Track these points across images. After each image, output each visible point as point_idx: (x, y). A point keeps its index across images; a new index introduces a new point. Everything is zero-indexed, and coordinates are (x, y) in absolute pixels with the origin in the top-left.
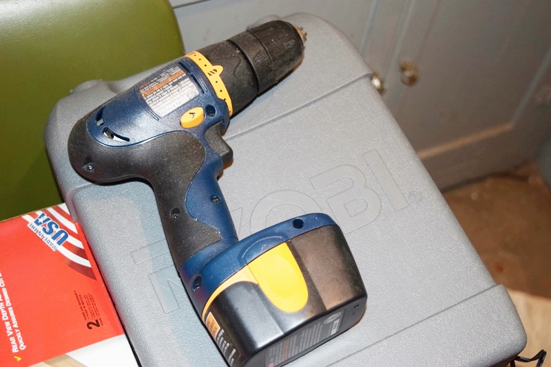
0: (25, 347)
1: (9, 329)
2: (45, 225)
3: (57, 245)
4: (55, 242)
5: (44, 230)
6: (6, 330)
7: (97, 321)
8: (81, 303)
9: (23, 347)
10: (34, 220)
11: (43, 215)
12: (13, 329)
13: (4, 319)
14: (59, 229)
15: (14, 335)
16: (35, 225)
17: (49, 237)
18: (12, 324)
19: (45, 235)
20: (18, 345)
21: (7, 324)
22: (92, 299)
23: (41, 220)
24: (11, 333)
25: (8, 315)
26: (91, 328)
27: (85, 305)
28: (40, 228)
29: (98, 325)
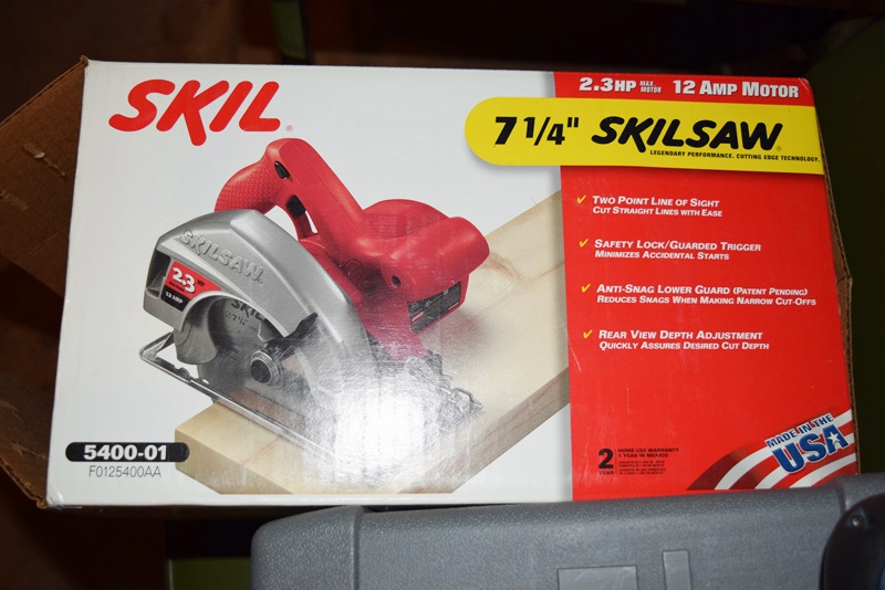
0: (603, 349)
1: (643, 335)
2: (822, 441)
3: (776, 447)
4: (782, 446)
5: (813, 437)
6: (642, 330)
7: (611, 467)
8: (652, 452)
9: (604, 346)
10: (837, 427)
11: (843, 443)
12: (640, 341)
13: (662, 332)
14: (806, 461)
15: (629, 339)
16: (826, 425)
17: (796, 440)
18: (649, 341)
19: (801, 436)
20: (609, 341)
21: (652, 335)
22: (654, 472)
23: (834, 437)
24: (634, 337)
25: (668, 341)
26: (601, 453)
27: (646, 459)
28: (818, 431)
29: (603, 465)
